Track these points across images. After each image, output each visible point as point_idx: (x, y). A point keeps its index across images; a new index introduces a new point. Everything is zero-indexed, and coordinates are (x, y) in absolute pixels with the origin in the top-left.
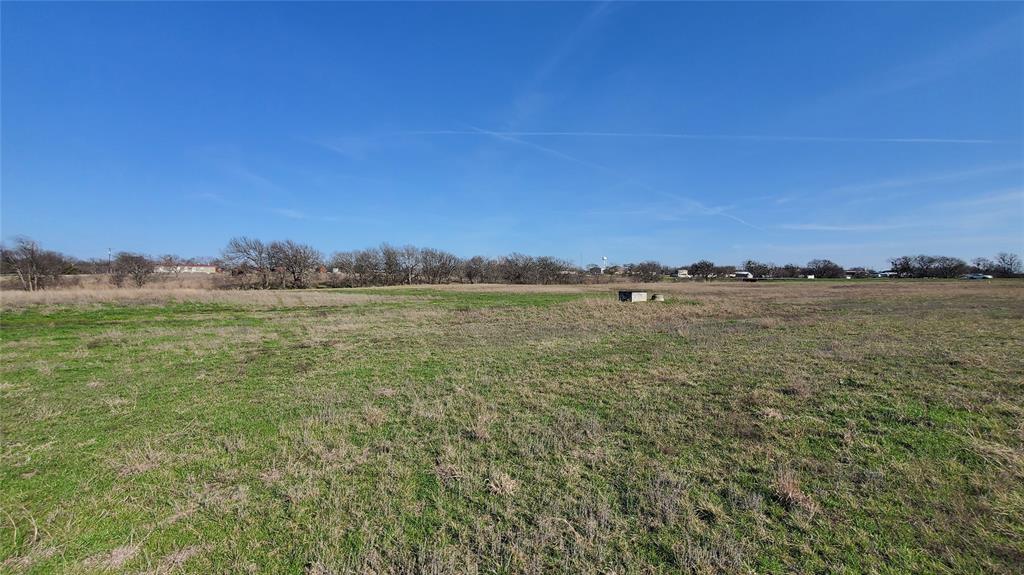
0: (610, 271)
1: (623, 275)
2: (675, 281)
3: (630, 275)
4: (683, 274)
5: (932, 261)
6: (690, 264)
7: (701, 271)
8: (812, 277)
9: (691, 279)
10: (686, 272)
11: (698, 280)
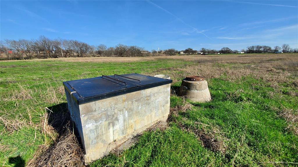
0: (160, 52)
1: (163, 53)
2: (180, 55)
3: (166, 53)
4: (182, 53)
5: (261, 47)
6: (184, 50)
7: (188, 52)
8: (219, 53)
9: (185, 54)
10: (183, 52)
11: (187, 55)
